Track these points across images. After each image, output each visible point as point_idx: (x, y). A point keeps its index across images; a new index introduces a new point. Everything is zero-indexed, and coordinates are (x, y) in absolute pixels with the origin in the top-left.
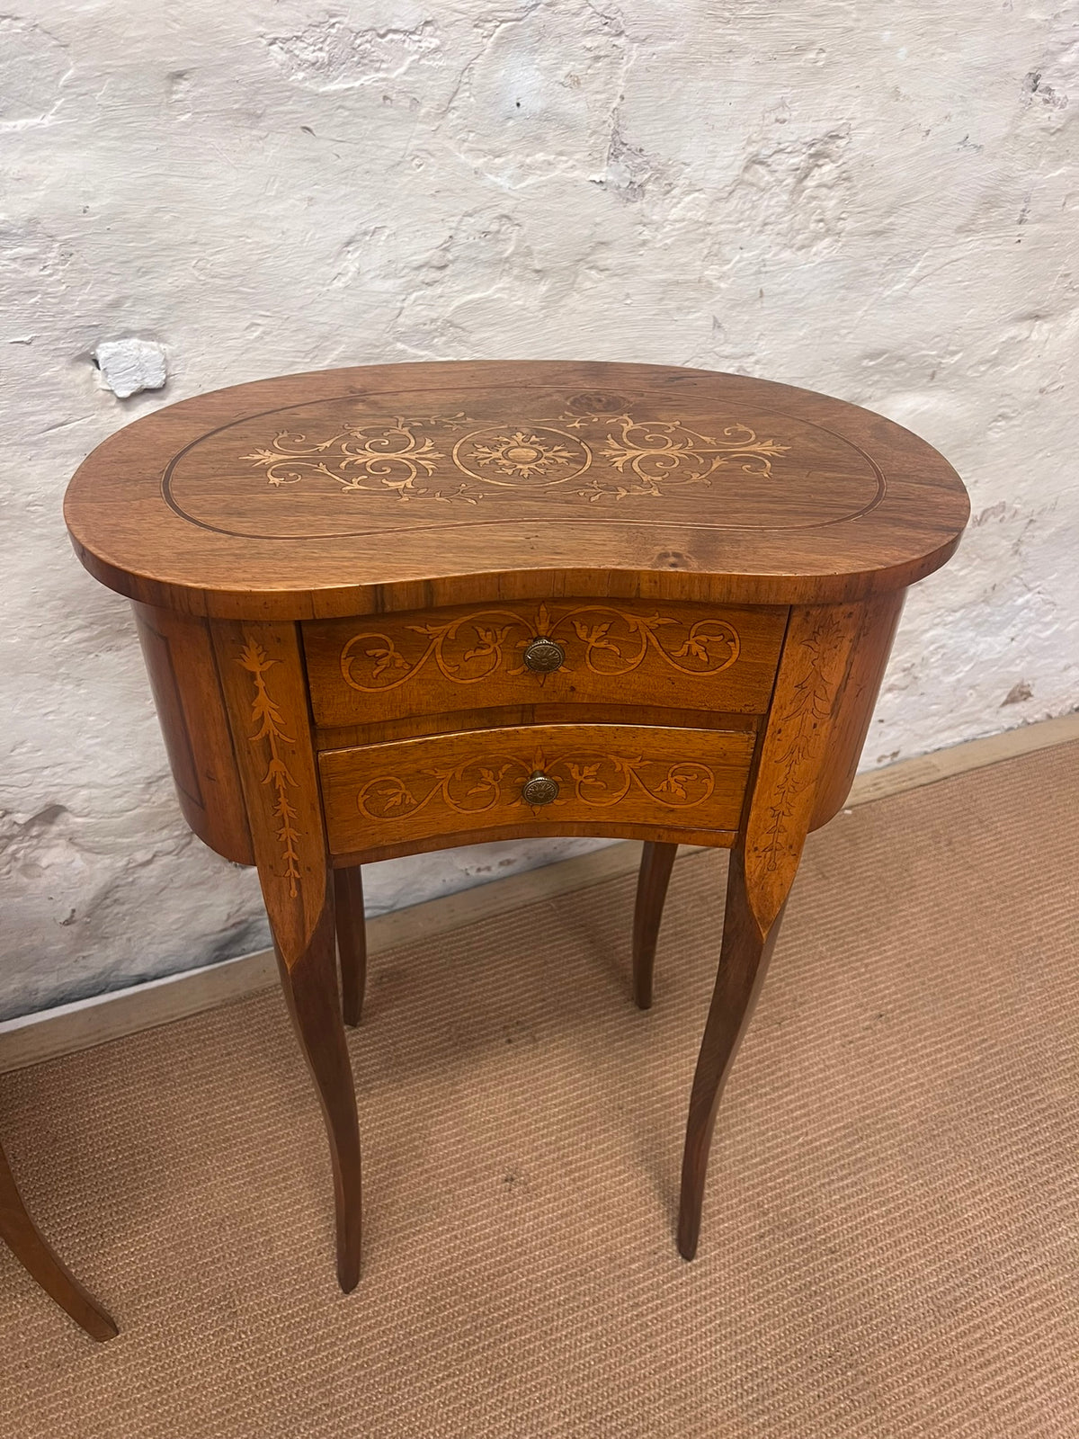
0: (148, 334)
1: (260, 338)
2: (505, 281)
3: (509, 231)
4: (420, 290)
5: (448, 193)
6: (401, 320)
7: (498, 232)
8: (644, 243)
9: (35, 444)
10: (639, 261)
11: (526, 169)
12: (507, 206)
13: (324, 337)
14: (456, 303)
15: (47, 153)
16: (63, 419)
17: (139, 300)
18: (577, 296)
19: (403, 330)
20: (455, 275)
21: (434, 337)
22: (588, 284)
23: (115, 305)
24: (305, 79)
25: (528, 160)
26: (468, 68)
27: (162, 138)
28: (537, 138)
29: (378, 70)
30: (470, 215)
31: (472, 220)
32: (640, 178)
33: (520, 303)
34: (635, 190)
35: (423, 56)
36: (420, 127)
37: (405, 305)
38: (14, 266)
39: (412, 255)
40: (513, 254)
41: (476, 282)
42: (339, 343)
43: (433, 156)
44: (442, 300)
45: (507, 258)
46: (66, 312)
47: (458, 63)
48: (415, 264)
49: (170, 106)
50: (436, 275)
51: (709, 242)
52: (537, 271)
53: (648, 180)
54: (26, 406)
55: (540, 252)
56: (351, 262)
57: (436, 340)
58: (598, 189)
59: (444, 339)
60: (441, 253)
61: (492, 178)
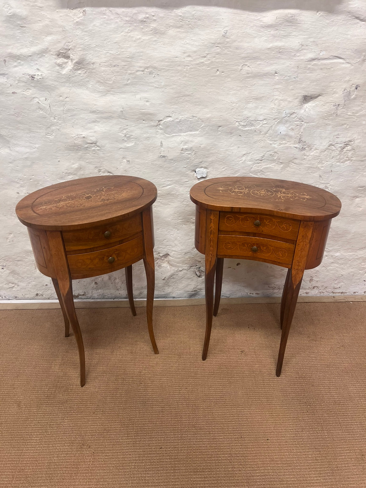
0: (205, 168)
1: (225, 170)
2: (274, 164)
3: (276, 155)
4: (256, 164)
5: (264, 147)
6: (252, 169)
7: (274, 155)
8: (304, 159)
9: (182, 184)
10: (303, 162)
11: (281, 144)
12: (276, 150)
13: (236, 171)
14: (263, 167)
15: (196, 137)
16: (188, 181)
17: (205, 162)
18: (289, 168)
19: (252, 171)
20: (264, 162)
22: (291, 166)
23: (201, 162)
24: (241, 128)
25: (281, 142)
26: (272, 126)
27: (215, 136)
28: (284, 139)
29: (254, 126)
30: (268, 151)
31: (268, 152)
32: (304, 147)
33: (276, 168)
34: (303, 149)
35: (263, 124)
36: (261, 136)
37: (253, 166)
38: (187, 155)
40: (276, 159)
41: (268, 164)
42: (239, 172)
43: (262, 141)
44: (261, 166)
46: (193, 163)
47: (269, 126)
48: (256, 159)
49: (217, 131)
50: (260, 162)
51: (319, 160)
52: (281, 163)
53: (306, 147)
54: (182, 178)
55: (282, 159)
56: (244, 158)
57: (258, 173)
58: (295, 148)
59: (260, 173)
60: (261, 158)
61: (274, 145)
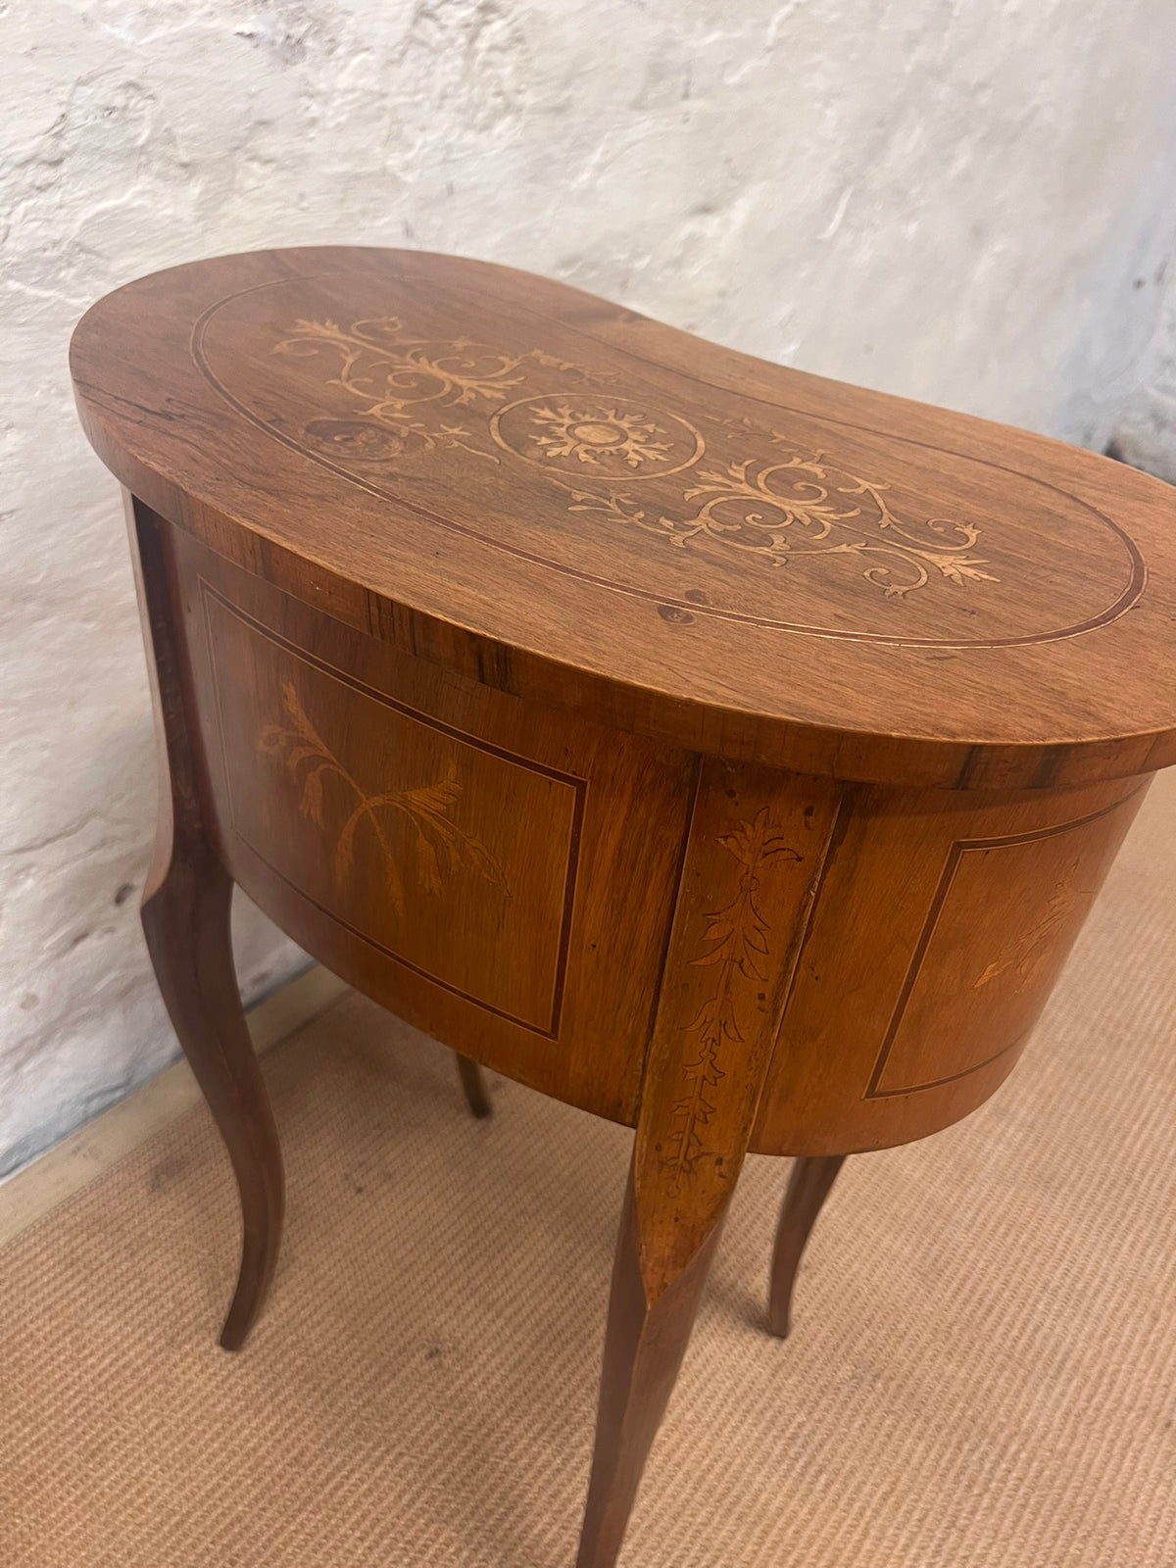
2: (143, 182)
3: (140, 105)
4: (30, 197)
5: (49, 51)
6: (9, 245)
7: (125, 108)
8: (313, 122)
10: (309, 147)
12: (132, 70)
14: (84, 215)
18: (239, 201)
19: (15, 259)
20: (77, 174)
21: (61, 269)
22: (251, 183)
30: (85, 84)
31: (88, 91)
32: (299, 30)
33: (168, 212)
34: (291, 50)
37: (12, 221)
39: (11, 145)
40: (151, 140)
41: (106, 183)
44: (63, 211)
45: (143, 147)
48: (18, 159)
50: (46, 175)
51: (387, 120)
52: (184, 166)
53: (306, 34)
55: (185, 137)
57: (63, 274)
58: (246, 46)
59: (73, 271)
60: (51, 141)
61: (107, 28)
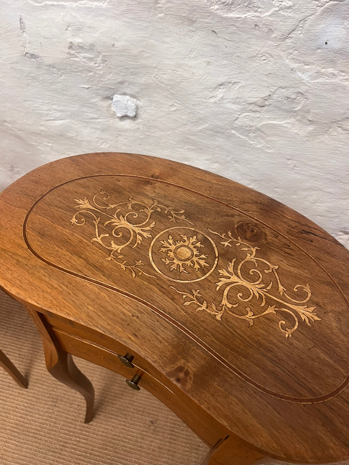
0: (133, 96)
1: (175, 111)
2: (292, 120)
3: (301, 100)
4: (249, 112)
5: (274, 76)
6: (236, 122)
7: (295, 99)
9: (86, 122)
11: (319, 74)
12: (303, 89)
13: (200, 119)
14: (264, 123)
15: (103, 18)
16: (96, 117)
17: (131, 83)
18: (327, 137)
19: (236, 126)
20: (267, 111)
21: (250, 133)
22: (335, 133)
23: (122, 83)
24: (218, 9)
25: (323, 70)
26: (304, 20)
27: (150, 22)
28: (332, 61)
29: (256, 11)
30: (283, 88)
31: (283, 90)
33: (296, 131)
35: (281, 9)
36: (270, 42)
37: (240, 117)
38: (84, 60)
39: (248, 98)
40: (299, 110)
41: (277, 117)
42: (207, 123)
43: (272, 57)
44: (258, 119)
45: (296, 111)
46: (102, 81)
47: (299, 16)
48: (249, 102)
49: (155, 9)
50: (259, 109)
52: (310, 121)
54: (85, 109)
55: (314, 113)
56: (220, 93)
57: (250, 134)
59: (254, 134)
60: (263, 100)
61: (300, 74)
